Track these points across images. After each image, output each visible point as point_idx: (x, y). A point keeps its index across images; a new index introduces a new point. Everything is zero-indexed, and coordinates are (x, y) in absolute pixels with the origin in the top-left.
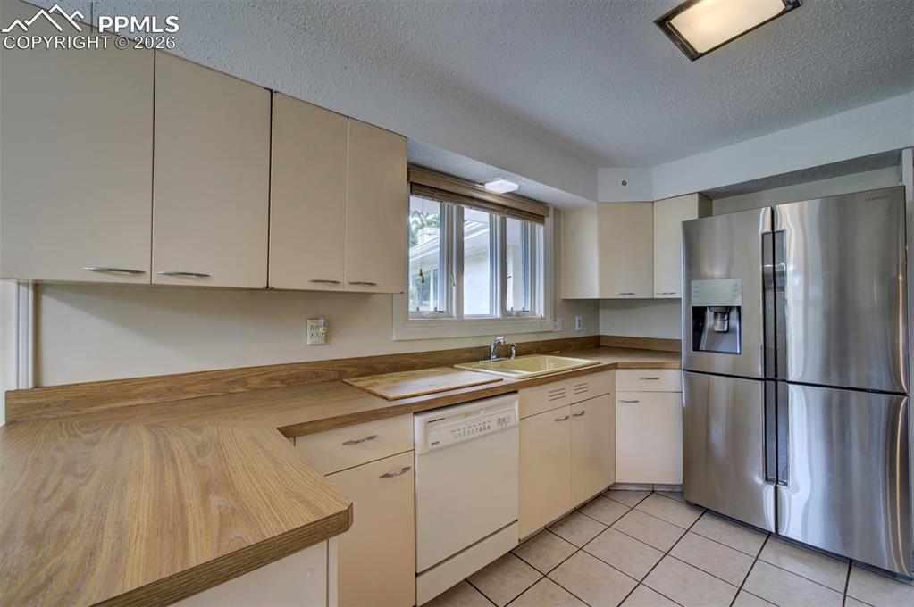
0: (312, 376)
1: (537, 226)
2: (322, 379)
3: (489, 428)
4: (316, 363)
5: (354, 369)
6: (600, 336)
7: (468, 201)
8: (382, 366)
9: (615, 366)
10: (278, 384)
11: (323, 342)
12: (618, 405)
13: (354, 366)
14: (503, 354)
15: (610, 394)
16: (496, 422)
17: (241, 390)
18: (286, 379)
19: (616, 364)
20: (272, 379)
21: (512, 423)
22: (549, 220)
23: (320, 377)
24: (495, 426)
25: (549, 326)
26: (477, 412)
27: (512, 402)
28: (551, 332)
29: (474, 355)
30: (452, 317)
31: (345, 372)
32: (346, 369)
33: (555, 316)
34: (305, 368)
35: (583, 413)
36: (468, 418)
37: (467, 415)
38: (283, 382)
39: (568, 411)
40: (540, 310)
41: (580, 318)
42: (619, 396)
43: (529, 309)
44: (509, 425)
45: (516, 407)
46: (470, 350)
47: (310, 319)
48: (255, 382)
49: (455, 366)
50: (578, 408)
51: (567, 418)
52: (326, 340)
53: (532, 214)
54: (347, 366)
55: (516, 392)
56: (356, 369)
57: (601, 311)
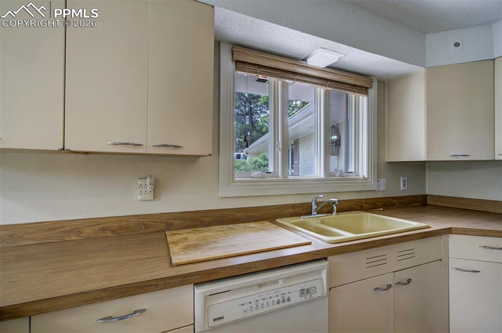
0: (142, 228)
1: (361, 97)
2: (151, 230)
3: (289, 300)
4: (145, 216)
5: (180, 222)
6: (427, 195)
7: (291, 76)
8: (207, 220)
9: (449, 231)
10: (109, 234)
11: (152, 198)
12: (452, 273)
13: (182, 219)
14: (325, 210)
15: (442, 260)
16: (298, 293)
17: (76, 238)
18: (118, 230)
19: (450, 229)
20: (103, 230)
21: (319, 294)
22: (373, 92)
23: (149, 228)
24: (296, 298)
25: (372, 185)
26: (276, 282)
27: (319, 272)
28: (375, 190)
29: (297, 210)
30: (278, 177)
31: (172, 224)
32: (173, 221)
33: (378, 177)
34: (135, 220)
35: (409, 281)
36: (263, 289)
37: (260, 285)
38: (114, 232)
39: (389, 280)
40: (363, 171)
41: (406, 179)
42: (453, 263)
43: (353, 171)
44: (314, 296)
45: (324, 275)
46: (293, 206)
47: (139, 179)
48: (88, 231)
49: (278, 220)
50: (403, 276)
51: (389, 286)
52: (154, 198)
53: (355, 86)
54: (174, 219)
55: (326, 259)
56: (183, 221)
57: (427, 172)
